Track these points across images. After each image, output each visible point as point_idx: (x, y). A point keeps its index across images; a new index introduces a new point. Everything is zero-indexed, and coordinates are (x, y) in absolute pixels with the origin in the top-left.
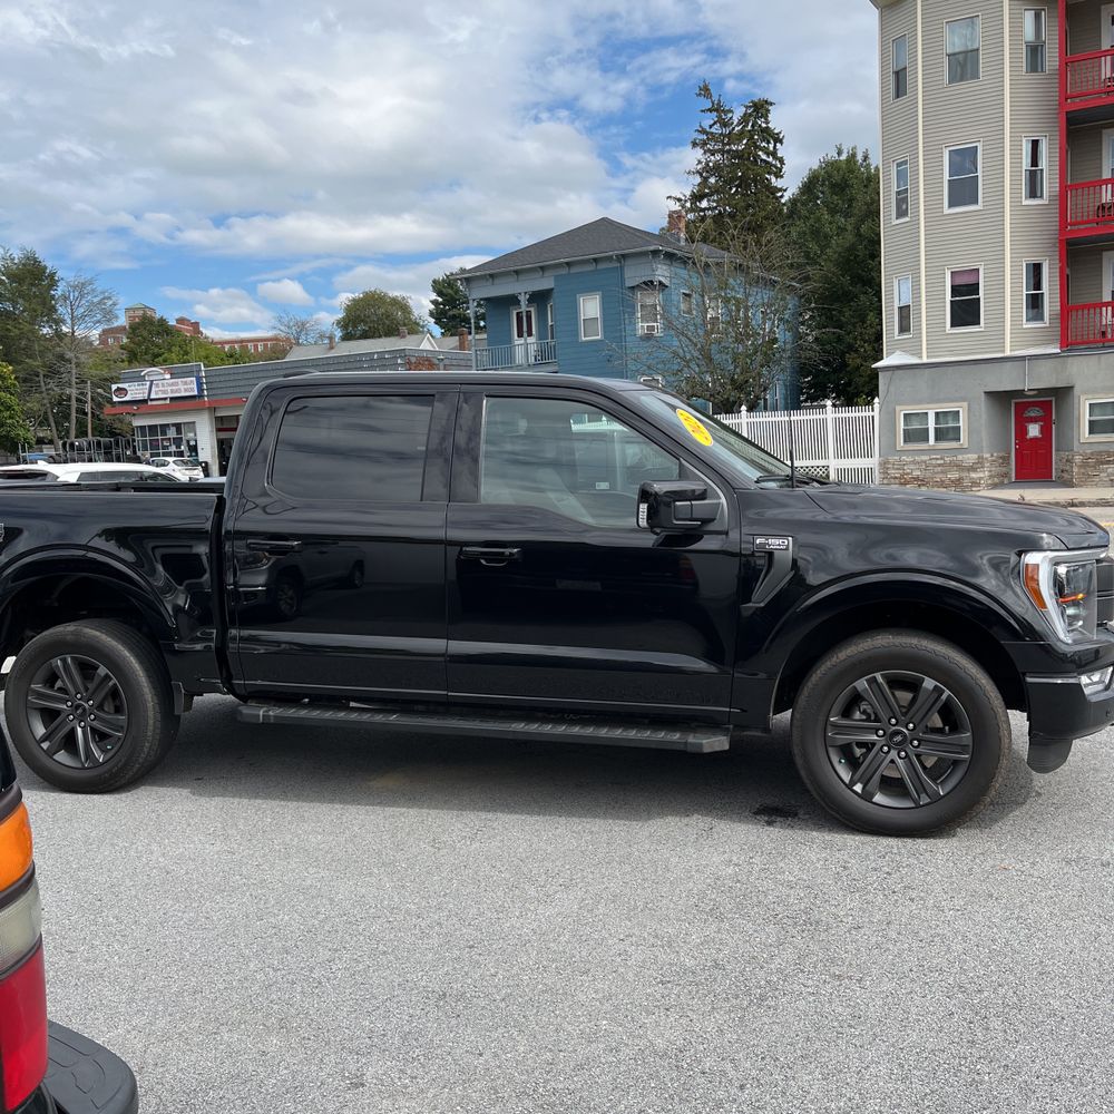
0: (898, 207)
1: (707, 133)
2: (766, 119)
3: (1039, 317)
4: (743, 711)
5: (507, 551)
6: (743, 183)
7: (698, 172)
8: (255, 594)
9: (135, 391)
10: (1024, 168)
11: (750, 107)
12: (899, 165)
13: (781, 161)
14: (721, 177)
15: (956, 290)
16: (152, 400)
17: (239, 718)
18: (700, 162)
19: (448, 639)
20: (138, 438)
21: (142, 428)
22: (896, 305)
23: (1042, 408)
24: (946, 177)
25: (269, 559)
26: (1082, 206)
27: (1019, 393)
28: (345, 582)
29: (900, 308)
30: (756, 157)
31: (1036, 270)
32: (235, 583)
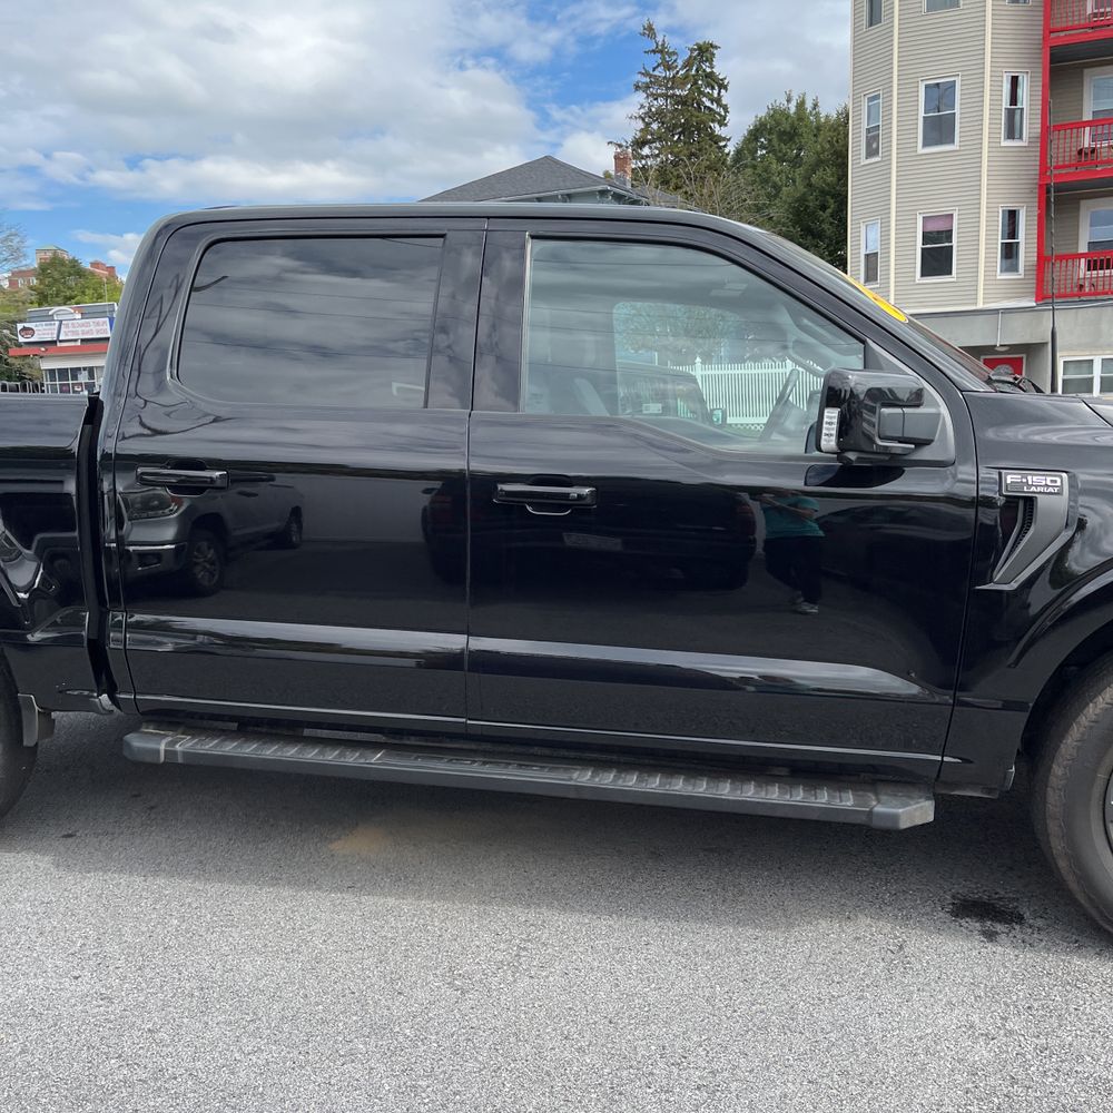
0: (869, 145)
1: (651, 76)
2: (711, 64)
3: (1014, 268)
4: (965, 761)
5: (574, 491)
6: (686, 130)
7: (640, 117)
8: (158, 555)
9: (43, 332)
10: (1004, 107)
11: (695, 50)
12: (870, 99)
13: (725, 108)
14: (663, 123)
15: (927, 237)
16: (61, 341)
17: (126, 753)
18: (642, 106)
19: (469, 634)
20: (47, 382)
21: (52, 372)
22: (863, 252)
23: (1012, 366)
24: (922, 114)
25: (179, 504)
26: (1063, 150)
27: (990, 349)
28: (279, 540)
29: (867, 256)
30: (700, 103)
31: (1012, 216)
32: (120, 540)
